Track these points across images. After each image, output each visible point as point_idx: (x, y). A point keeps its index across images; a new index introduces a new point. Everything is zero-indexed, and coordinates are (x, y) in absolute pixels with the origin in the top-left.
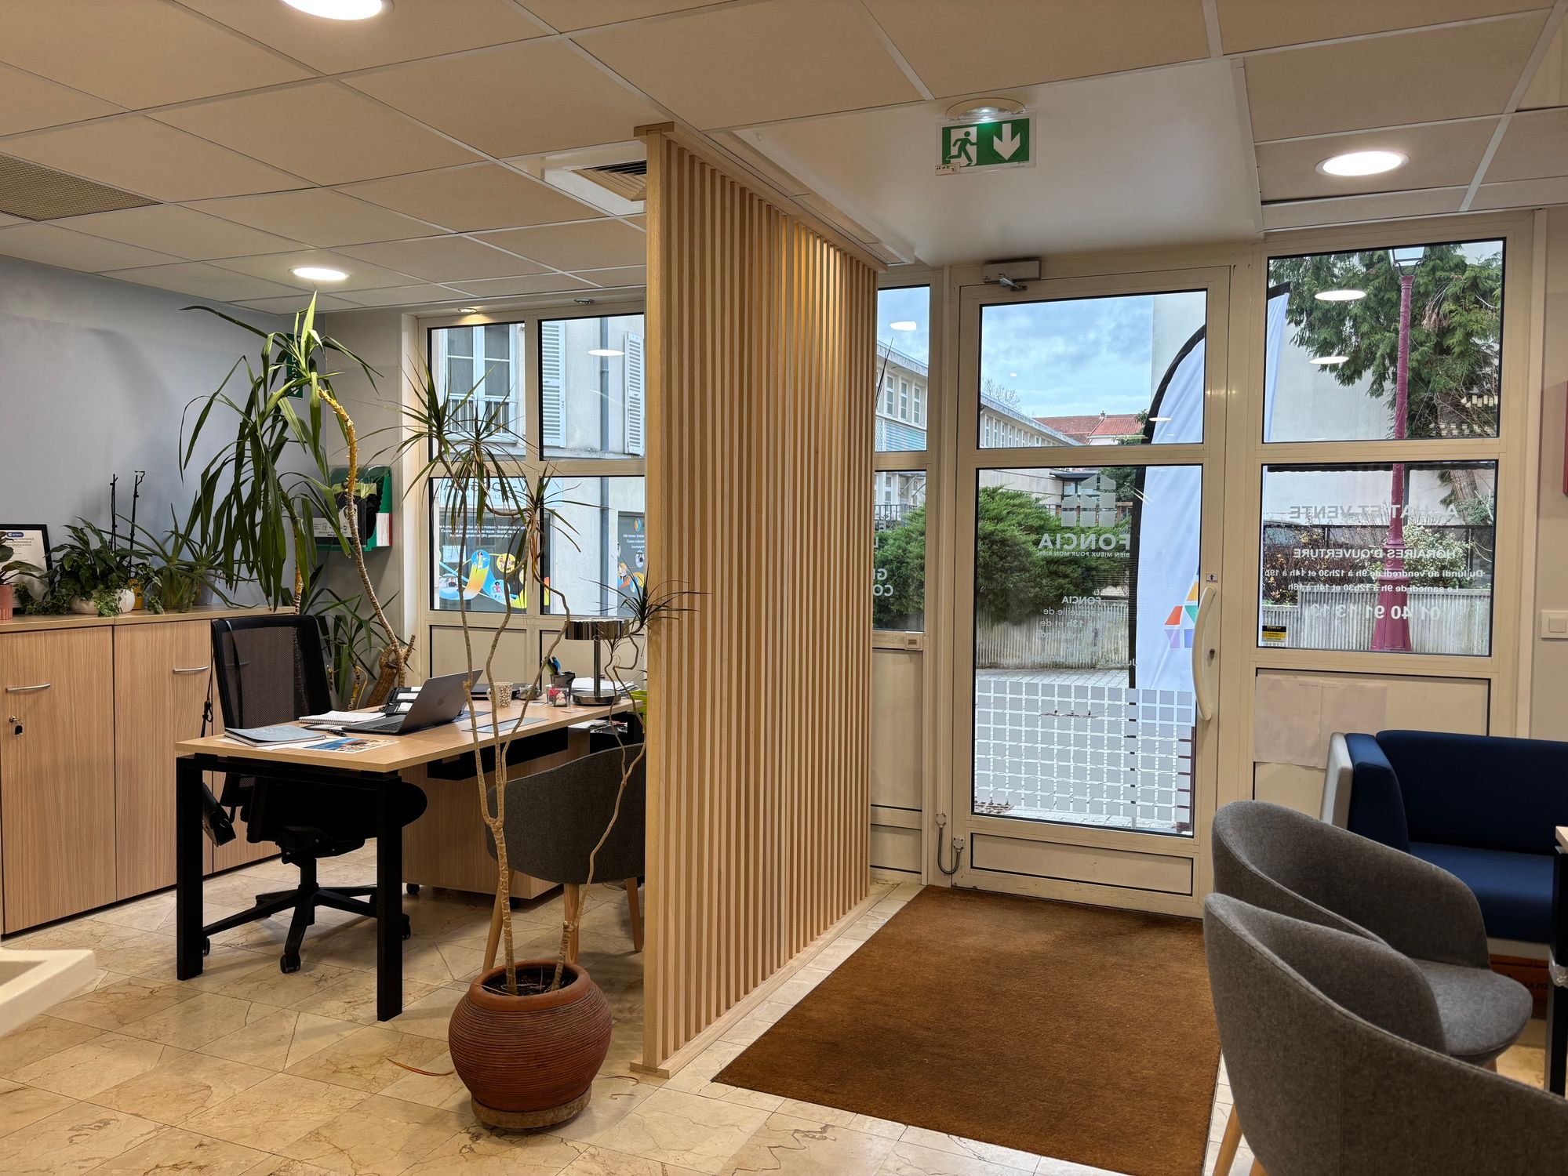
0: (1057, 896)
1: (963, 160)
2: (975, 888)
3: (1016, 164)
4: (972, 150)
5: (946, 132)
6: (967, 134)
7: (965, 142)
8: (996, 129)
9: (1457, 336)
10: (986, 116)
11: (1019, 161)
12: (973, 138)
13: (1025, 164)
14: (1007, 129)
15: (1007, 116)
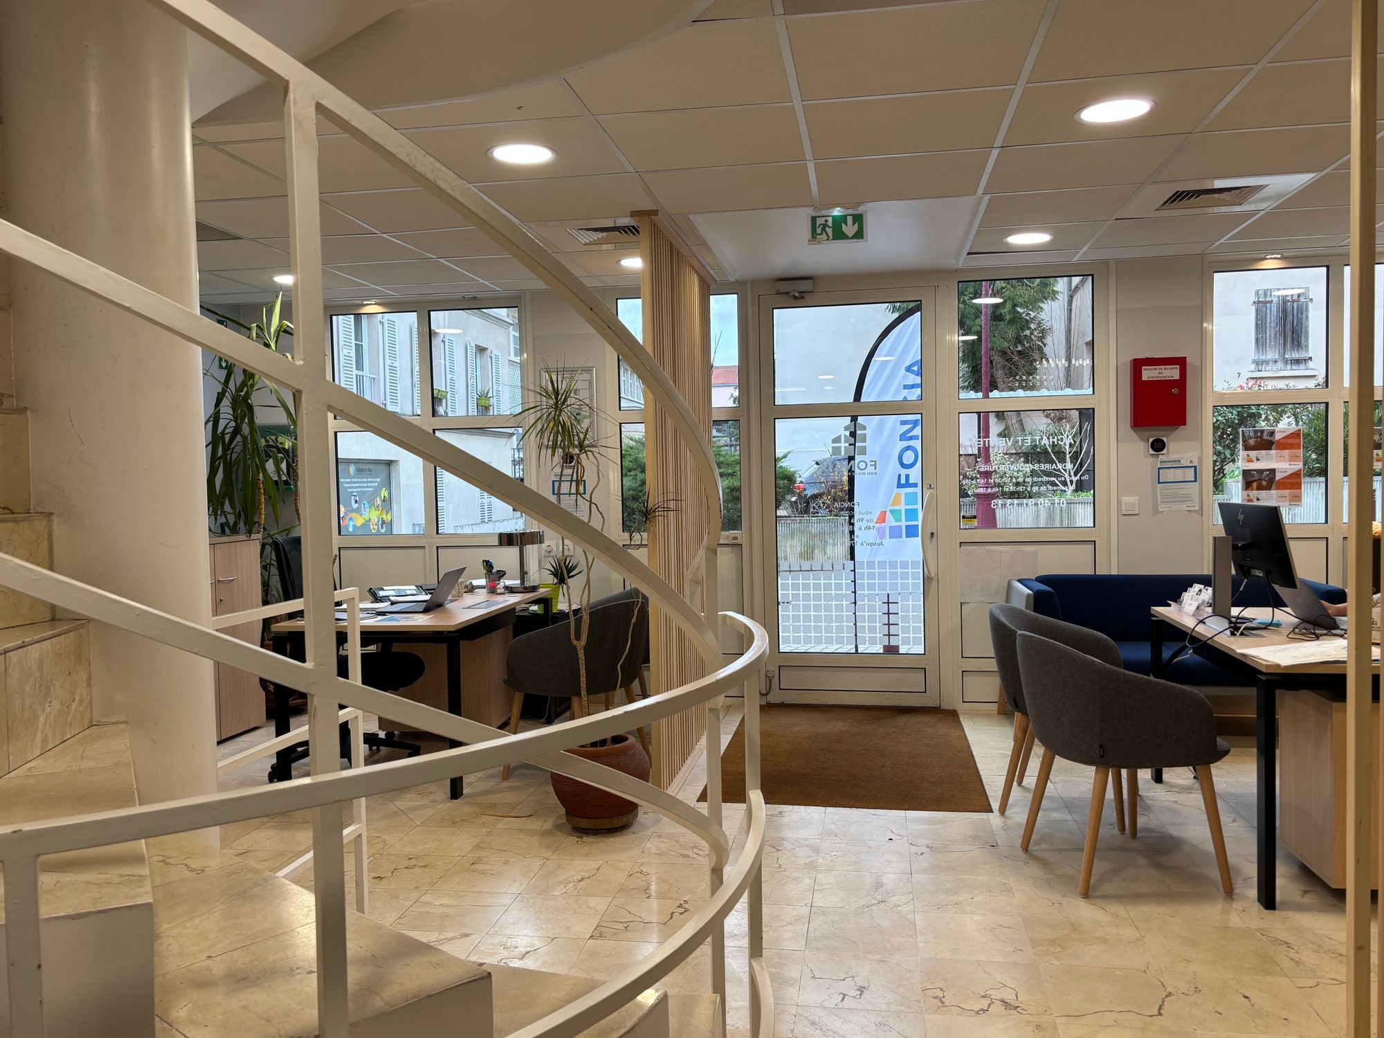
0: (839, 702)
1: (824, 236)
2: (783, 703)
3: (856, 240)
4: (830, 231)
5: (814, 219)
6: (826, 221)
7: (825, 226)
8: (843, 219)
9: (1007, 307)
10: (837, 212)
11: (857, 238)
12: (830, 223)
13: (861, 240)
14: (850, 219)
15: (851, 211)
